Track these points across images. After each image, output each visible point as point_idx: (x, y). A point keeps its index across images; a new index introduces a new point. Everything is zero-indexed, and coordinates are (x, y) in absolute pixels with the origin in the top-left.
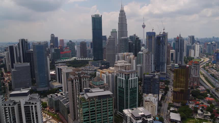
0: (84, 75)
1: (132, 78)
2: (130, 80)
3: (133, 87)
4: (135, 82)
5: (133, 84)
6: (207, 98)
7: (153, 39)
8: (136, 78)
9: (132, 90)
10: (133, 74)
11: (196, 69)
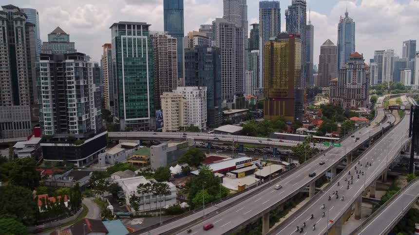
0: (19, 16)
1: (132, 37)
2: (124, 39)
3: (135, 56)
4: (139, 46)
5: (135, 50)
6: (351, 119)
7: (273, 16)
8: (142, 37)
9: (133, 63)
10: (134, 28)
11: (355, 70)
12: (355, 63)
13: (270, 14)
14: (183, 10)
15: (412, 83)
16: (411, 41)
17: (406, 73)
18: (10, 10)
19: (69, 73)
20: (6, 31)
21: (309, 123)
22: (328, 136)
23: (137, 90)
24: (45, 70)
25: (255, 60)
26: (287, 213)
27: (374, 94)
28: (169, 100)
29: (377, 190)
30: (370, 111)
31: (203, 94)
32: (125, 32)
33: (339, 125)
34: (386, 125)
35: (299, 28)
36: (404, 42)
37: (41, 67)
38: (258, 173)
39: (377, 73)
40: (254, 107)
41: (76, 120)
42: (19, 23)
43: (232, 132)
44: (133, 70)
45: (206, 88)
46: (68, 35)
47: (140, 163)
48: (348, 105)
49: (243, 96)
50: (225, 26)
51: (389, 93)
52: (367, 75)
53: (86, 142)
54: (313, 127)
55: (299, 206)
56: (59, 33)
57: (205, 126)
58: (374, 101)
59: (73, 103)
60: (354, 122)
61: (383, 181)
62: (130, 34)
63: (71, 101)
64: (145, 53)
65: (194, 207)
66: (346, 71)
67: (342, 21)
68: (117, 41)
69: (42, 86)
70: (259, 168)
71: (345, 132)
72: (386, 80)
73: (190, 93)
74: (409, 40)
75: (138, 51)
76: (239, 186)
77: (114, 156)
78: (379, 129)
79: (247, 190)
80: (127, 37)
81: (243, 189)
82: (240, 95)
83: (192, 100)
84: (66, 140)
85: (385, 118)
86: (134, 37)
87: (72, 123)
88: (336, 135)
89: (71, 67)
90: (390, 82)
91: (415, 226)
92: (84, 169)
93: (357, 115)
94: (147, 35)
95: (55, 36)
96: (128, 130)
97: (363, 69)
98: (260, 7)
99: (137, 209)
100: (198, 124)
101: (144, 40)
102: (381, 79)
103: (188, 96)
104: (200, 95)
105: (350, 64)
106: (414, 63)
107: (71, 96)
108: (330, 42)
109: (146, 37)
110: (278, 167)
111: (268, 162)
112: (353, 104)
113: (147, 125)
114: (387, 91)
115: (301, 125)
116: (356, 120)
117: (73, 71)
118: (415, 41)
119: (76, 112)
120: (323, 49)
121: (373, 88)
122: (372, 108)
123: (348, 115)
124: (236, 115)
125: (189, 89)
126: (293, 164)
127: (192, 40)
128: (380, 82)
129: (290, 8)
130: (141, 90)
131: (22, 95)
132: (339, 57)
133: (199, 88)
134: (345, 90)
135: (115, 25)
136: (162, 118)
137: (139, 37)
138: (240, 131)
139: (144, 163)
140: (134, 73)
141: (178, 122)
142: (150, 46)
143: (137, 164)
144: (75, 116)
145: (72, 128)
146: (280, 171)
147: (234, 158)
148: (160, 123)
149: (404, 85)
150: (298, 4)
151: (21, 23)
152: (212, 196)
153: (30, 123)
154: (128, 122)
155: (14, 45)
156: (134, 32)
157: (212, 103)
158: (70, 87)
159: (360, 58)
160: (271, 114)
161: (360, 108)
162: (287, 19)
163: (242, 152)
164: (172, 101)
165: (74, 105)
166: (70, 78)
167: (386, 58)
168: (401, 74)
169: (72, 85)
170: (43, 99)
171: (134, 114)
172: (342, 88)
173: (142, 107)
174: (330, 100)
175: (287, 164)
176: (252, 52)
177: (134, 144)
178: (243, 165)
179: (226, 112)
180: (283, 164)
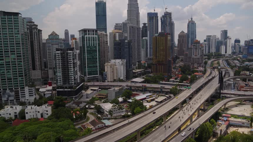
0: (35, 26)
1: (90, 36)
2: (87, 37)
3: (92, 45)
4: (94, 40)
5: (92, 42)
6: (195, 74)
7: (154, 20)
8: (95, 36)
9: (91, 49)
10: (91, 32)
11: (196, 48)
12: (196, 45)
13: (153, 19)
14: (106, 15)
15: (226, 52)
16: (225, 30)
17: (223, 47)
18: (31, 24)
19: (70, 57)
20: (29, 34)
21: (175, 76)
22: (184, 83)
23: (93, 62)
24: (59, 56)
25: (145, 43)
26: (170, 116)
27: (206, 59)
28: (109, 67)
29: (206, 106)
30: (204, 69)
31: (124, 63)
32: (87, 34)
33: (189, 77)
34: (210, 77)
35: (168, 27)
36: (221, 31)
37: (57, 55)
38: (156, 100)
39: (208, 47)
40: (146, 68)
41: (73, 79)
42: (35, 30)
43: (140, 82)
44: (90, 52)
45: (125, 60)
46: (59, 35)
47: (102, 97)
48: (193, 66)
49: (141, 62)
50: (132, 28)
51: (214, 58)
52: (202, 51)
53: (77, 88)
54: (177, 78)
55: (175, 113)
56: (55, 35)
57: (125, 79)
58: (206, 63)
59: (72, 71)
60: (196, 75)
61: (209, 102)
62: (89, 34)
63: (71, 70)
64: (96, 44)
65: (134, 114)
66: (192, 49)
67: (189, 22)
68: (83, 38)
69: (57, 63)
70: (156, 98)
71: (192, 81)
72: (213, 51)
73: (118, 63)
74: (224, 30)
75: (93, 43)
76: (150, 106)
77: (90, 94)
78: (207, 80)
79: (153, 107)
80: (88, 36)
81: (151, 107)
82: (139, 62)
83: (119, 66)
84: (68, 88)
85: (211, 73)
86: (91, 36)
87: (71, 80)
88: (188, 82)
89: (71, 54)
90: (215, 52)
91: (219, 118)
92: (77, 100)
93: (197, 72)
94: (97, 35)
95: (53, 36)
96: (89, 82)
97: (200, 48)
98: (148, 15)
99: (111, 116)
100: (122, 78)
101: (96, 37)
102: (210, 50)
103: (117, 64)
104: (123, 64)
105: (194, 46)
106: (226, 42)
107: (70, 68)
108: (183, 32)
109: (97, 36)
110: (164, 98)
111: (159, 95)
112: (196, 65)
113: (97, 79)
114: (213, 57)
115: (171, 78)
116: (197, 74)
117: (72, 56)
118: (227, 30)
119: (73, 74)
120: (180, 36)
121: (206, 55)
122: (205, 67)
123: (193, 72)
124: (139, 72)
125: (118, 61)
126: (170, 96)
127: (115, 34)
128: (209, 52)
129: (163, 16)
130: (95, 62)
131: (37, 65)
132: (188, 40)
133: (122, 60)
134: (191, 59)
135: (82, 30)
136: (106, 76)
137: (94, 36)
138: (143, 81)
139: (104, 97)
140: (92, 54)
141: (113, 77)
142: (99, 40)
143: (101, 98)
144: (73, 77)
145: (71, 82)
146: (165, 100)
147: (144, 94)
148: (106, 78)
149: (221, 54)
150: (167, 15)
151: (36, 30)
152: (142, 110)
153: (41, 79)
154: (88, 77)
155: (33, 41)
156: (91, 33)
157: (128, 67)
158: (70, 64)
159: (198, 42)
160: (156, 72)
161: (199, 68)
162: (161, 21)
163: (147, 91)
164: (111, 67)
165: (72, 72)
166: (70, 59)
167: (212, 40)
168: (220, 47)
169: (71, 62)
170: (58, 69)
171: (91, 73)
172: (190, 58)
173: (95, 70)
174: (184, 63)
175: (168, 96)
176: (144, 38)
177: (97, 89)
178: (149, 97)
179: (134, 71)
180: (166, 96)
